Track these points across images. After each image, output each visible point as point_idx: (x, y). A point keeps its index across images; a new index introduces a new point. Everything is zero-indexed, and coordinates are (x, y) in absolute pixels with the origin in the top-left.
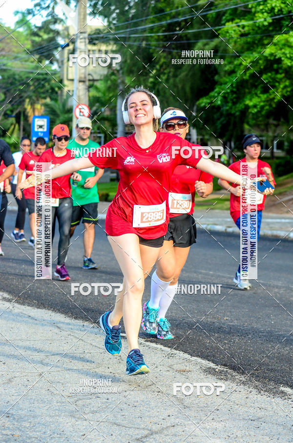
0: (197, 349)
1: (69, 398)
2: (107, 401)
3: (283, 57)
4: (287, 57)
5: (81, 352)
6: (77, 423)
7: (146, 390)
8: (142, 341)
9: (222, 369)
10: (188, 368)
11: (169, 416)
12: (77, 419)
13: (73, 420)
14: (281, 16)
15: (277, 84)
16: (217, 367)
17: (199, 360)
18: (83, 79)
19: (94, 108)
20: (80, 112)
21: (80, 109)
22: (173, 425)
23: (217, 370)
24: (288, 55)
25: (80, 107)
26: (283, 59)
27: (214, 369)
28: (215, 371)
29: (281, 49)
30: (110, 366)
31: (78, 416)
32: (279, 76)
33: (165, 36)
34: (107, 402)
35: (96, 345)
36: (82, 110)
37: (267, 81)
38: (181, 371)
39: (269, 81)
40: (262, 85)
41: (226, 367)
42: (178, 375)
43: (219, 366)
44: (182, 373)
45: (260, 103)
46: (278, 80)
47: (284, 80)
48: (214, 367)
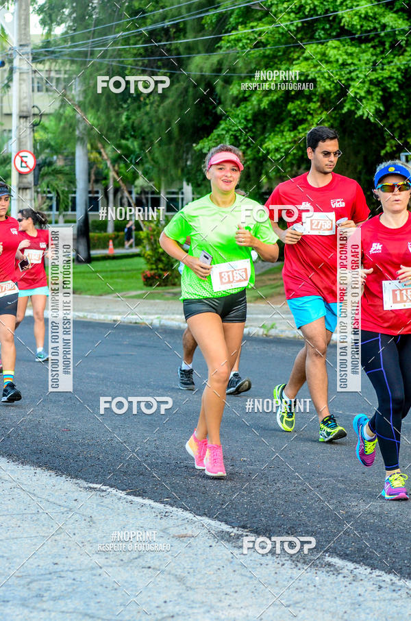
0: (202, 504)
1: (19, 579)
2: (73, 582)
3: (319, 77)
4: (324, 77)
5: (34, 512)
6: (32, 615)
7: (131, 565)
8: (121, 495)
9: (240, 533)
10: (190, 533)
11: (165, 602)
12: (31, 610)
13: (26, 611)
14: (315, 17)
15: (309, 117)
16: (232, 529)
17: (206, 520)
18: (25, 114)
19: (43, 156)
20: (22, 161)
21: (21, 157)
22: (172, 614)
23: (233, 534)
24: (326, 75)
25: (21, 154)
26: (318, 79)
27: (228, 533)
28: (230, 536)
29: (315, 66)
30: (76, 531)
31: (33, 605)
32: (313, 106)
33: (146, 49)
34: (74, 584)
35: (55, 502)
36: (24, 159)
37: (294, 112)
38: (180, 537)
39: (297, 113)
40: (291, 119)
41: (246, 530)
42: (176, 543)
43: (236, 528)
44: (181, 539)
45: (284, 146)
46: (311, 112)
47: (319, 112)
48: (228, 530)
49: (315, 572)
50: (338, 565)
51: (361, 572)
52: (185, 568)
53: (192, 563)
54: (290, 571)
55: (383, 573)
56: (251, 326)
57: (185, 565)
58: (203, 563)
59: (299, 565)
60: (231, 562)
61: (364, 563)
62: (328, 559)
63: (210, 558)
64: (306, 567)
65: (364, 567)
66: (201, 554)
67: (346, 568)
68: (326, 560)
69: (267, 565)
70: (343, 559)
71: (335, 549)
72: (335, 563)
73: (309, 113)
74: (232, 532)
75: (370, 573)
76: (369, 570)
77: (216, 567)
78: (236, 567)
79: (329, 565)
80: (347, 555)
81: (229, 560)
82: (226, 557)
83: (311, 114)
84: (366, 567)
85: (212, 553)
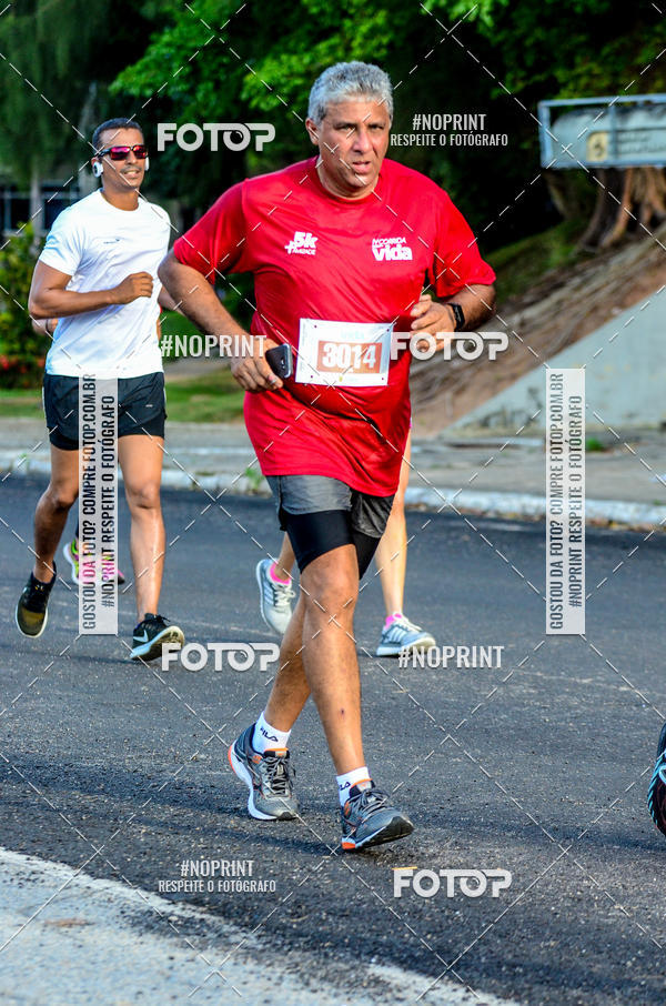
9: (187, 914)
10: (81, 916)
16: (170, 909)
17: (117, 888)
23: (174, 918)
27: (164, 915)
28: (168, 922)
37: (314, 10)
38: (59, 925)
39: (322, 13)
40: (308, 26)
41: (201, 909)
42: (51, 938)
43: (180, 905)
44: (64, 929)
45: (288, 82)
46: (352, 11)
47: (369, 11)
48: (163, 909)
49: (346, 997)
50: (395, 982)
51: (445, 997)
52: (68, 992)
53: (84, 980)
54: (294, 996)
55: (492, 997)
56: (224, 472)
57: (71, 986)
58: (109, 980)
59: (314, 983)
60: (168, 978)
61: (452, 978)
62: (375, 970)
63: (124, 969)
64: (326, 986)
65: (451, 986)
66: (104, 961)
67: (413, 988)
68: (370, 972)
69: (245, 983)
70: (405, 970)
71: (390, 945)
72: (389, 976)
73: (345, 14)
74: (172, 914)
75: (464, 999)
76: (461, 992)
77: (134, 989)
78: (178, 989)
79: (377, 981)
80: (417, 960)
81: (163, 974)
82: (157, 968)
83: (351, 17)
84: (456, 986)
85: (128, 959)
